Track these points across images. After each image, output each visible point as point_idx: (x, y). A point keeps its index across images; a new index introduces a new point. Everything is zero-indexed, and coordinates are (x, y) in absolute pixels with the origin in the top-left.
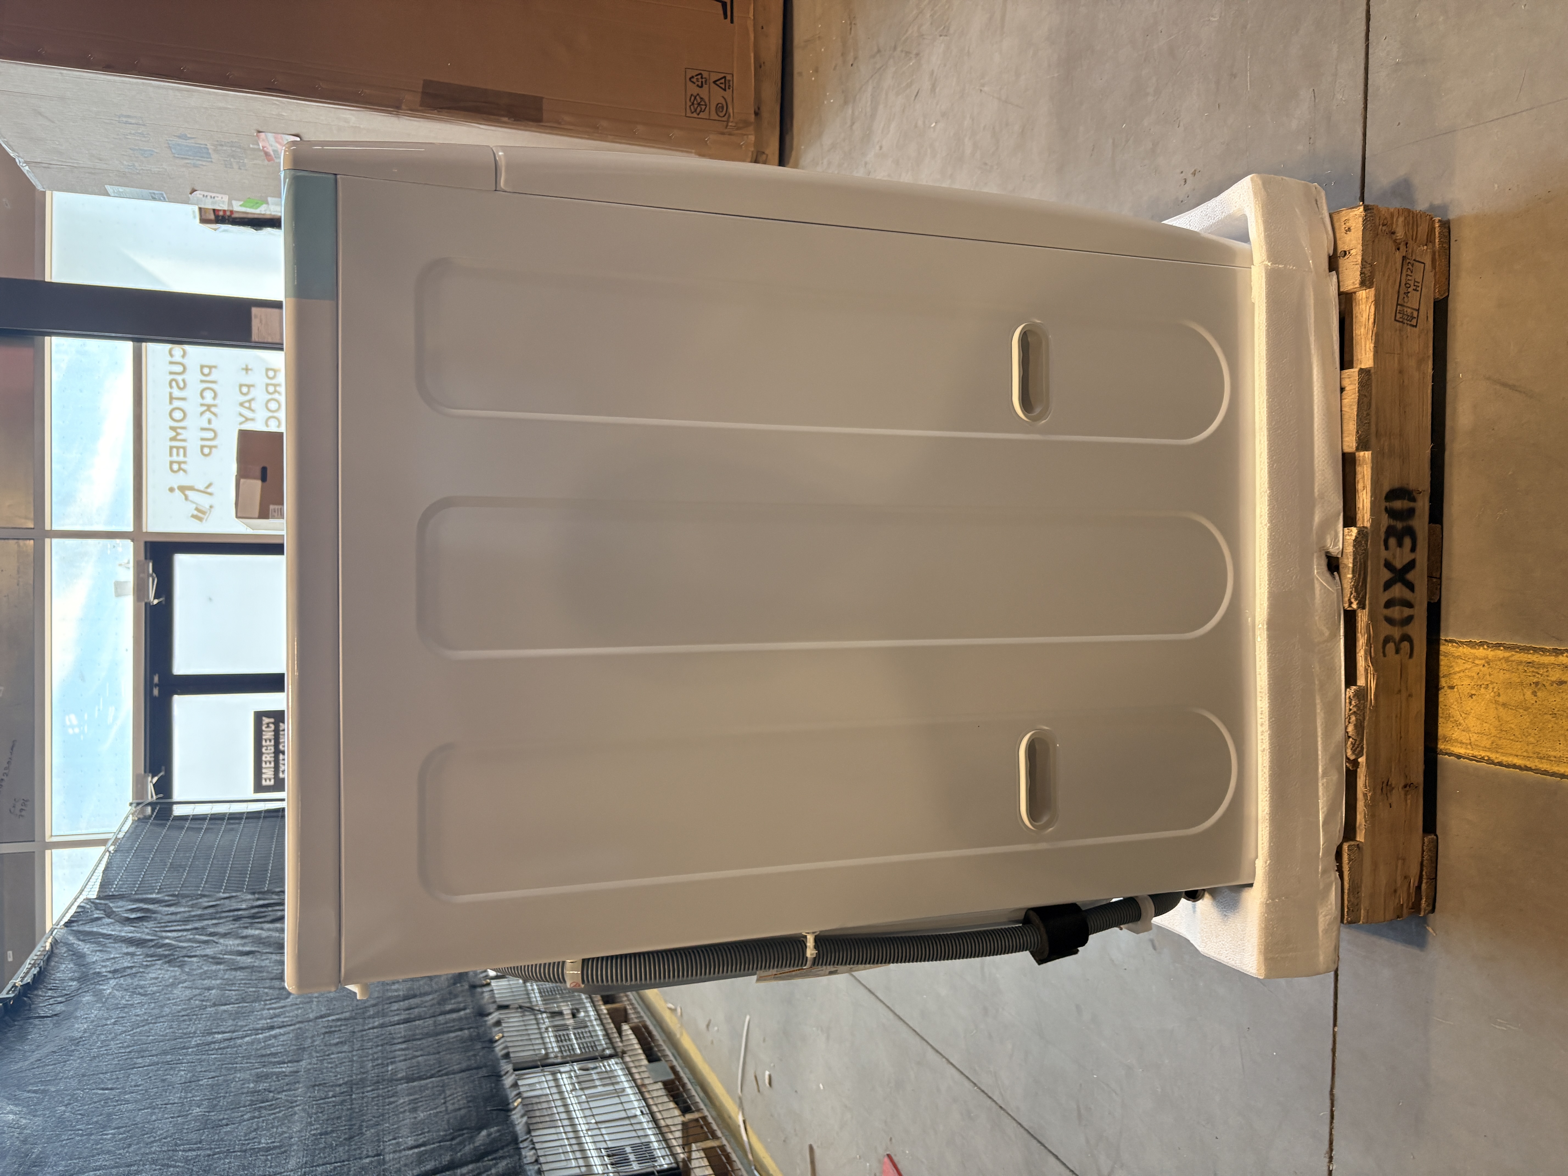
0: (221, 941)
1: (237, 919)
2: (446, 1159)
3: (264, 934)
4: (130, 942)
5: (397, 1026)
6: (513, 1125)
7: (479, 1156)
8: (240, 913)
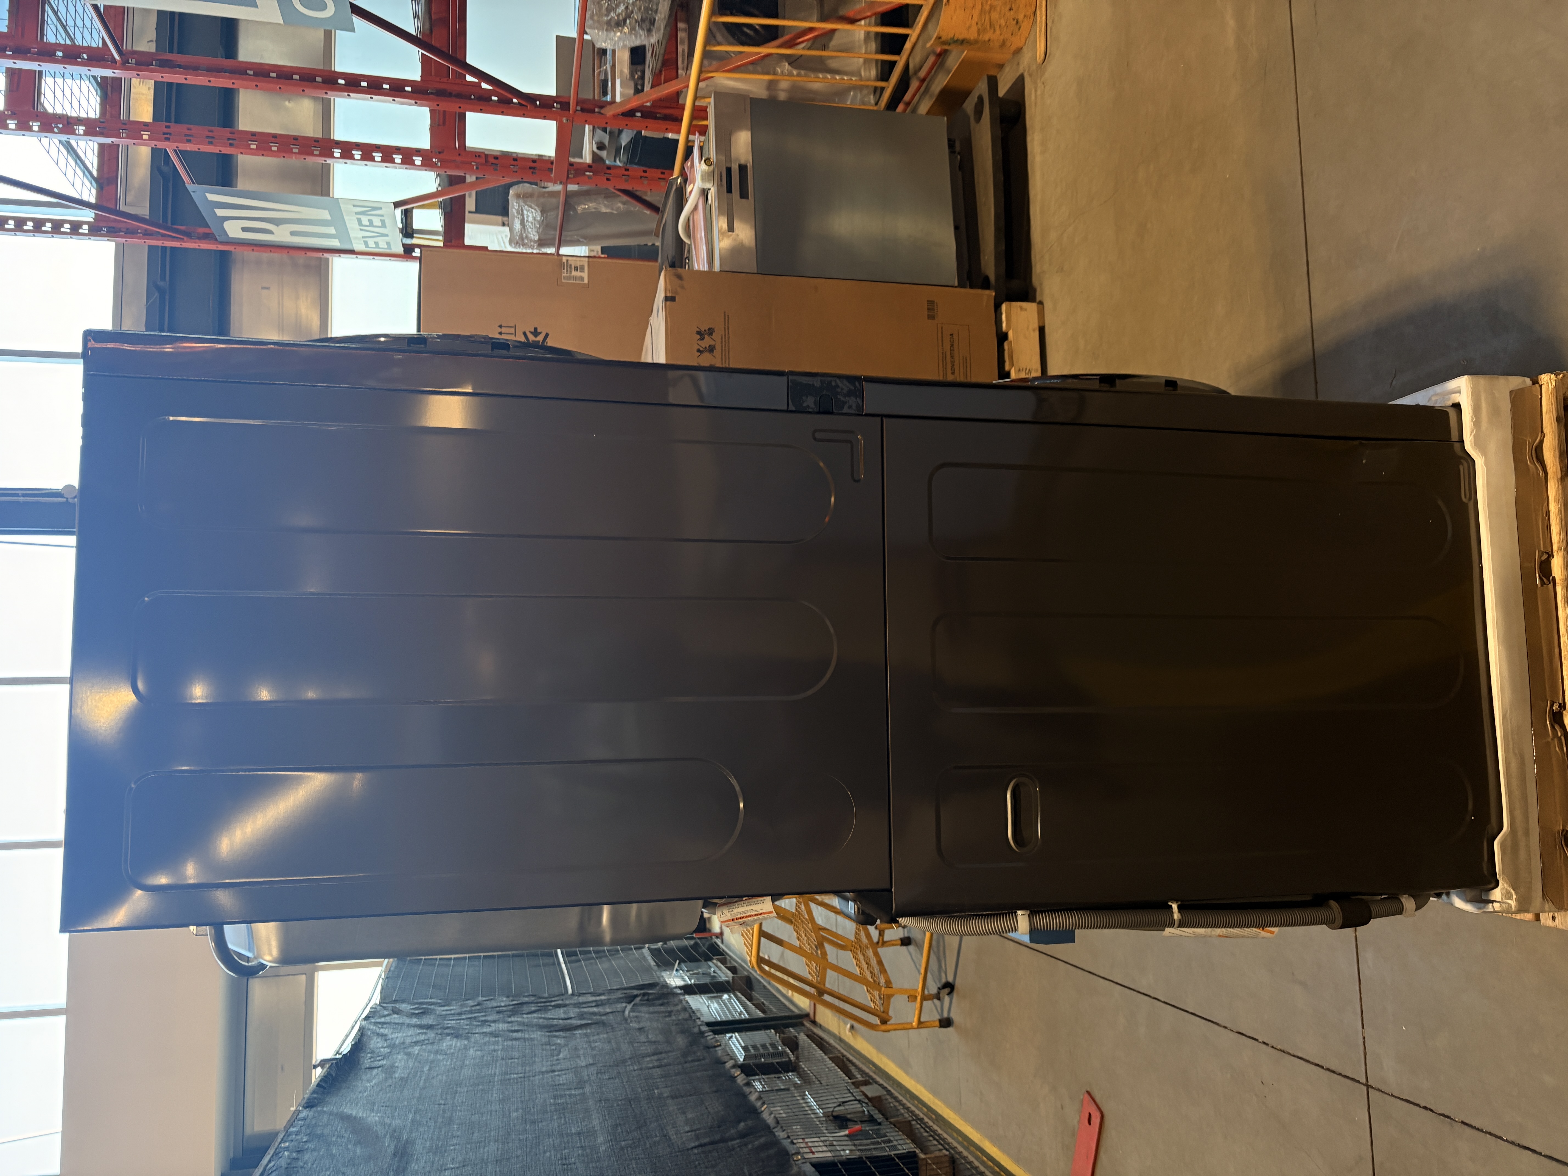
0: (493, 1025)
1: (499, 1012)
2: (717, 1137)
3: (526, 1020)
4: (421, 1027)
5: (654, 1070)
6: (764, 1121)
7: (743, 1135)
8: (501, 1008)
